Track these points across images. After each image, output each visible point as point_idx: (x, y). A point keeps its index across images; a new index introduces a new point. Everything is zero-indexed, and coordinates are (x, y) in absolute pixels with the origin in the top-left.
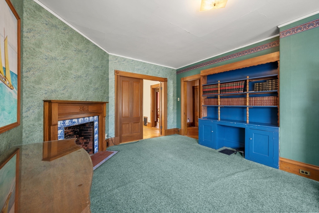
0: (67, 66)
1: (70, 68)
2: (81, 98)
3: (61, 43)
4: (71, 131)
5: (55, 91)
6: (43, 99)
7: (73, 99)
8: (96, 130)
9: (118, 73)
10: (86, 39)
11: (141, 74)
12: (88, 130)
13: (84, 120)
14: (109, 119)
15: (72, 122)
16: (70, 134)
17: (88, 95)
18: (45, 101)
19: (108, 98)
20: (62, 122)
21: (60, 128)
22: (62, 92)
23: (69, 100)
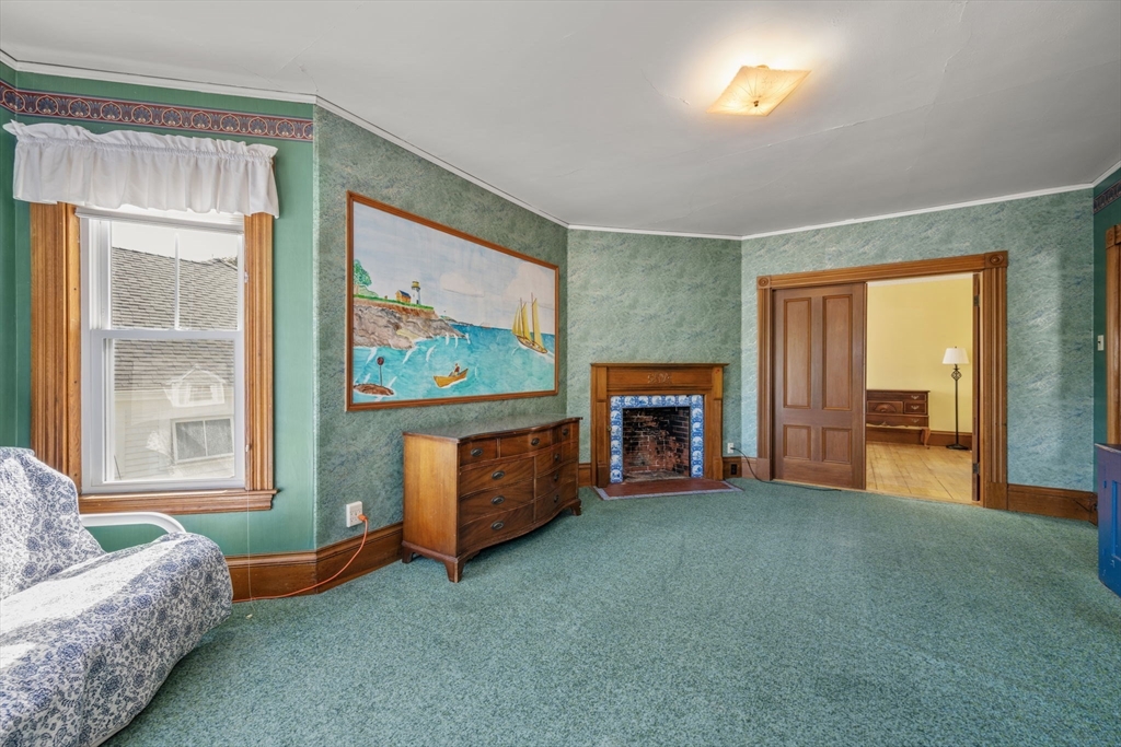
0: (627, 303)
1: (632, 306)
2: (656, 357)
3: (617, 268)
4: (653, 421)
5: (608, 348)
6: (591, 361)
7: (638, 360)
8: (696, 426)
9: (766, 283)
10: (667, 237)
11: (851, 265)
12: (681, 424)
13: (663, 400)
14: (743, 406)
15: (636, 401)
16: (650, 424)
17: (674, 350)
18: (592, 365)
19: (738, 353)
20: (619, 398)
21: (616, 409)
22: (619, 349)
23: (631, 362)
